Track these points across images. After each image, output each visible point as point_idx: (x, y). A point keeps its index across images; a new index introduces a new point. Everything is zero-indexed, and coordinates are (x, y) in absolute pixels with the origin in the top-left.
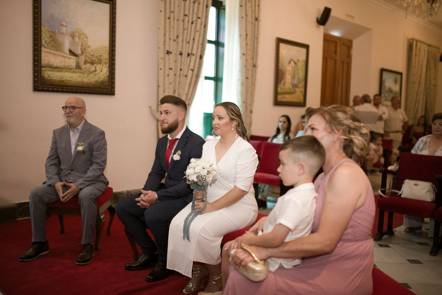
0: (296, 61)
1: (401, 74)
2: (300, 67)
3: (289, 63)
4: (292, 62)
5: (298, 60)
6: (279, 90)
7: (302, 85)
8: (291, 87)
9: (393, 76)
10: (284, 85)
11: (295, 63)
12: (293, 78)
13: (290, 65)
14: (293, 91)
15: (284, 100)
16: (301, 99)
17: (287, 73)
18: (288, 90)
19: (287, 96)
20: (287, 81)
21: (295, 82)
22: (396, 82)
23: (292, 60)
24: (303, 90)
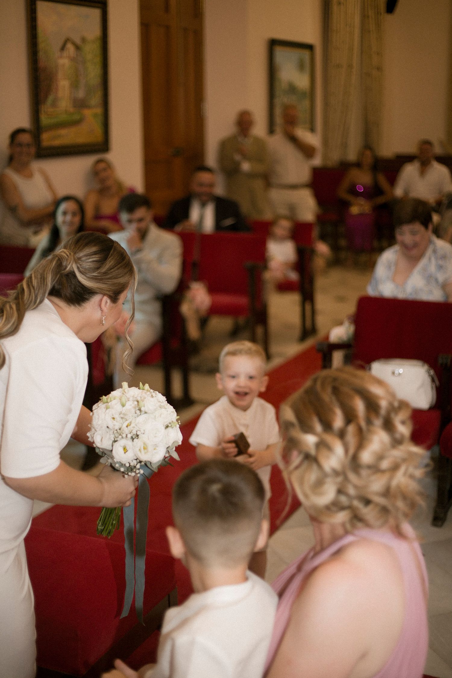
0: (78, 41)
1: (310, 47)
2: (89, 57)
3: (63, 48)
4: (70, 46)
5: (84, 40)
6: (45, 120)
7: (96, 99)
8: (72, 110)
9: (294, 55)
10: (54, 104)
11: (78, 48)
12: (75, 85)
13: (65, 54)
14: (76, 117)
15: (57, 143)
16: (97, 136)
17: (60, 75)
18: (63, 117)
19: (63, 132)
20: (60, 94)
21: (81, 94)
22: (301, 66)
23: (67, 41)
24: (99, 110)
